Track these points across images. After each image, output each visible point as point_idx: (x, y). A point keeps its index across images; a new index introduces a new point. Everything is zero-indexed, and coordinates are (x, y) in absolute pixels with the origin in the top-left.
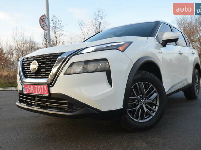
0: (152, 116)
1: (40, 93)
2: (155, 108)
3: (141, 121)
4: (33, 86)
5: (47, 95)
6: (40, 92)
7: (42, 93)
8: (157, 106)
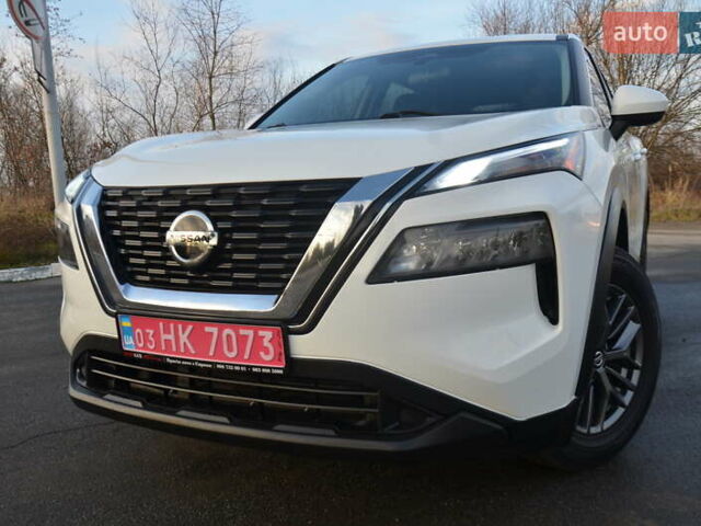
0: (623, 405)
1: (233, 359)
2: (630, 376)
3: (594, 430)
4: (190, 327)
5: (279, 368)
6: (233, 354)
7: (246, 357)
8: (637, 368)
